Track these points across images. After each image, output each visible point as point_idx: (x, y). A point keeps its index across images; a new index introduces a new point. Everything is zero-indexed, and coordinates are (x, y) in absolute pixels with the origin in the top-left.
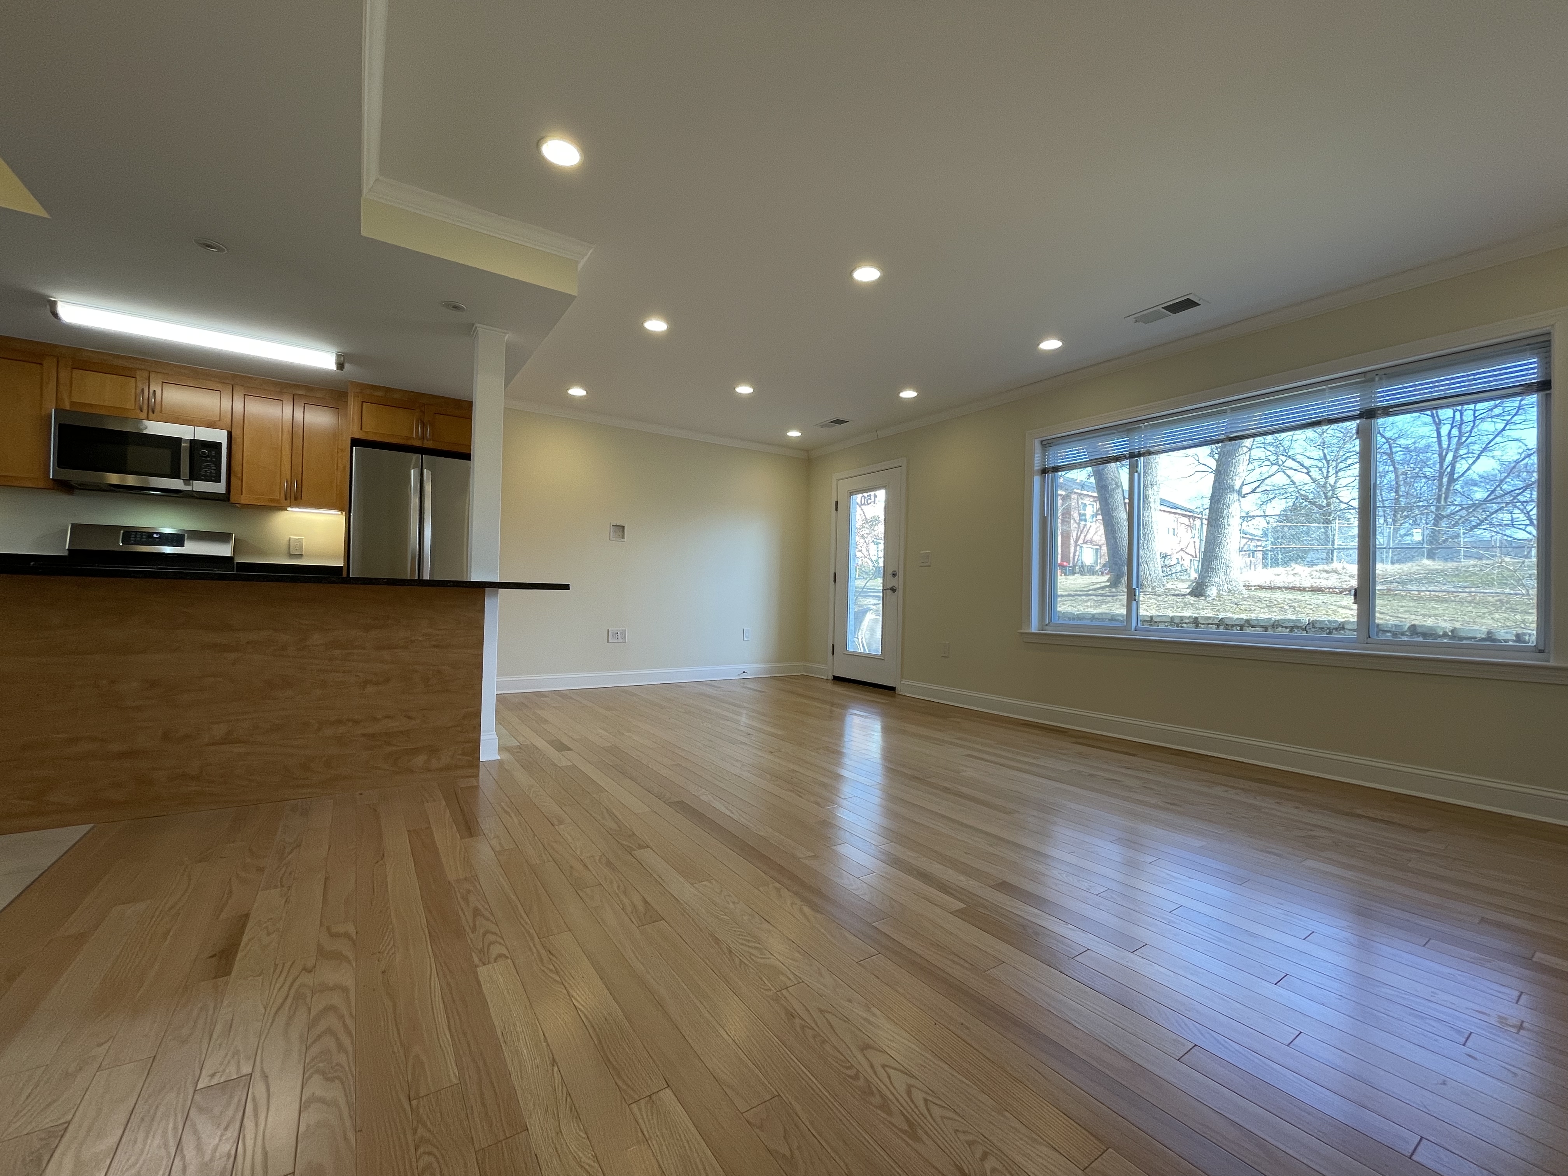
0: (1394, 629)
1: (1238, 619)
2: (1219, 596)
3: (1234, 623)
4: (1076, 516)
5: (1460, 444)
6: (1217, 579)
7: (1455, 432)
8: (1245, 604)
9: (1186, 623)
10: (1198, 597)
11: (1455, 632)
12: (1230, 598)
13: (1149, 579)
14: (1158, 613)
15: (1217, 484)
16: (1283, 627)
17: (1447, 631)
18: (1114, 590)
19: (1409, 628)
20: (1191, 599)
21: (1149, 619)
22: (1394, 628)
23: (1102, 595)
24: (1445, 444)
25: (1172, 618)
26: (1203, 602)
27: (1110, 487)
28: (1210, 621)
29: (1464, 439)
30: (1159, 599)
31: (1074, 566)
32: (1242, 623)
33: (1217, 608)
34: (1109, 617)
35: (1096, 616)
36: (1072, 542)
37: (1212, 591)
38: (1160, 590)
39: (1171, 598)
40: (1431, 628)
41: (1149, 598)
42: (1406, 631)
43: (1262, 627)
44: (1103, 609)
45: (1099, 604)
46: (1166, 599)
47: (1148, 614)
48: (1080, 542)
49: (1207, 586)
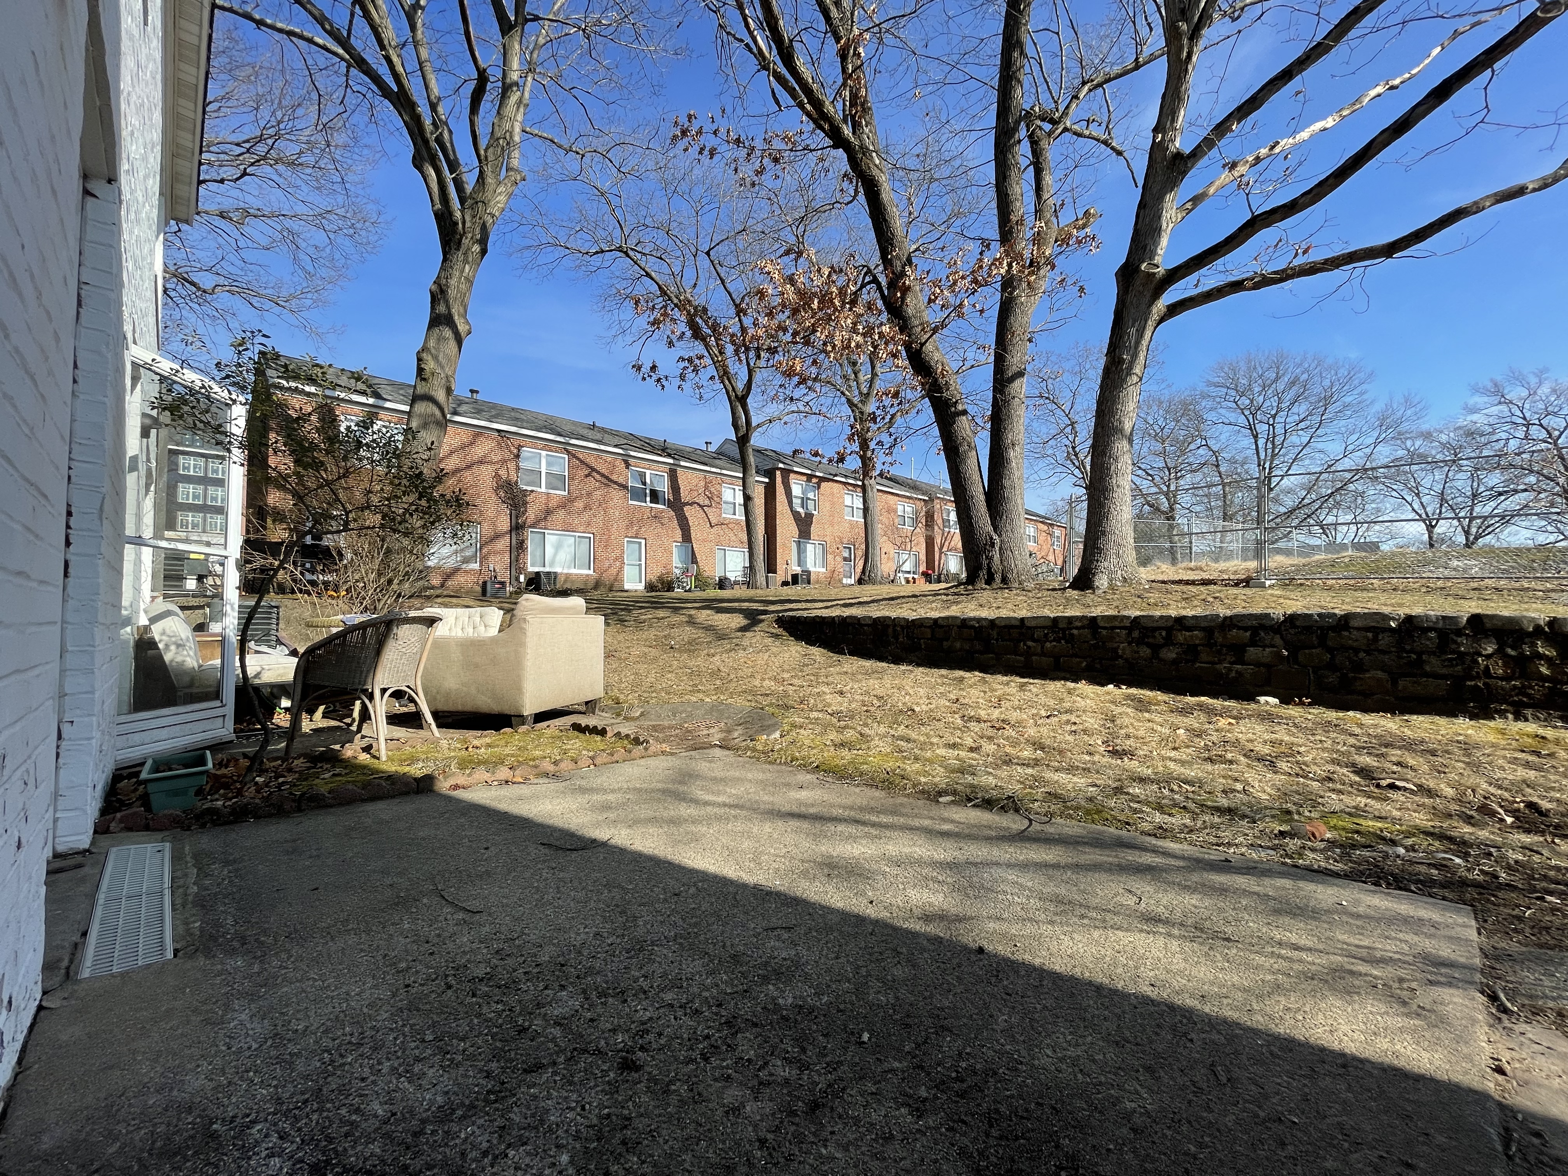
0: (1441, 625)
1: (1162, 617)
2: (1112, 587)
3: (1155, 625)
4: (940, 522)
5: (1274, 456)
6: (1106, 564)
7: (1270, 445)
8: (1153, 597)
9: (1077, 628)
10: (1082, 590)
11: (1556, 626)
12: (1127, 589)
13: (1015, 571)
14: (1029, 615)
15: (1099, 430)
16: (1239, 628)
17: (1542, 623)
18: (970, 587)
19: (1469, 620)
20: (1075, 593)
21: (1018, 623)
22: (1441, 622)
23: (956, 594)
24: (1262, 456)
25: (1056, 620)
26: (1092, 596)
27: (961, 449)
28: (1117, 624)
29: (1277, 451)
30: (1030, 594)
31: (940, 575)
32: (1170, 624)
33: (1115, 604)
34: (958, 622)
35: (940, 621)
36: (936, 549)
37: (1102, 581)
38: (1030, 585)
39: (1046, 593)
40: (1510, 620)
41: (1017, 595)
42: (1464, 628)
43: (1203, 629)
44: (954, 611)
45: (948, 604)
46: (1040, 595)
47: (1016, 615)
48: (945, 549)
49: (1094, 575)
